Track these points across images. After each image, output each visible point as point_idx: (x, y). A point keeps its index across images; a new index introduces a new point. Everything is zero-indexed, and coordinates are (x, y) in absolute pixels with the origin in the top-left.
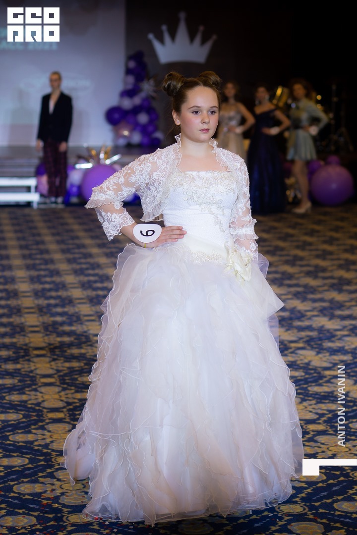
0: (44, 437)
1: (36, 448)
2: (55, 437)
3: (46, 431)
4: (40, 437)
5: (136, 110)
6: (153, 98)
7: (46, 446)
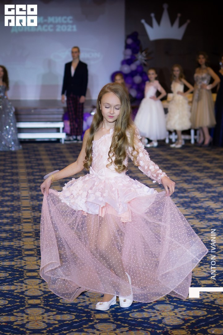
0: (85, 300)
1: (80, 308)
2: (92, 300)
3: (85, 297)
4: (82, 301)
5: (133, 74)
6: (145, 65)
7: (87, 307)
